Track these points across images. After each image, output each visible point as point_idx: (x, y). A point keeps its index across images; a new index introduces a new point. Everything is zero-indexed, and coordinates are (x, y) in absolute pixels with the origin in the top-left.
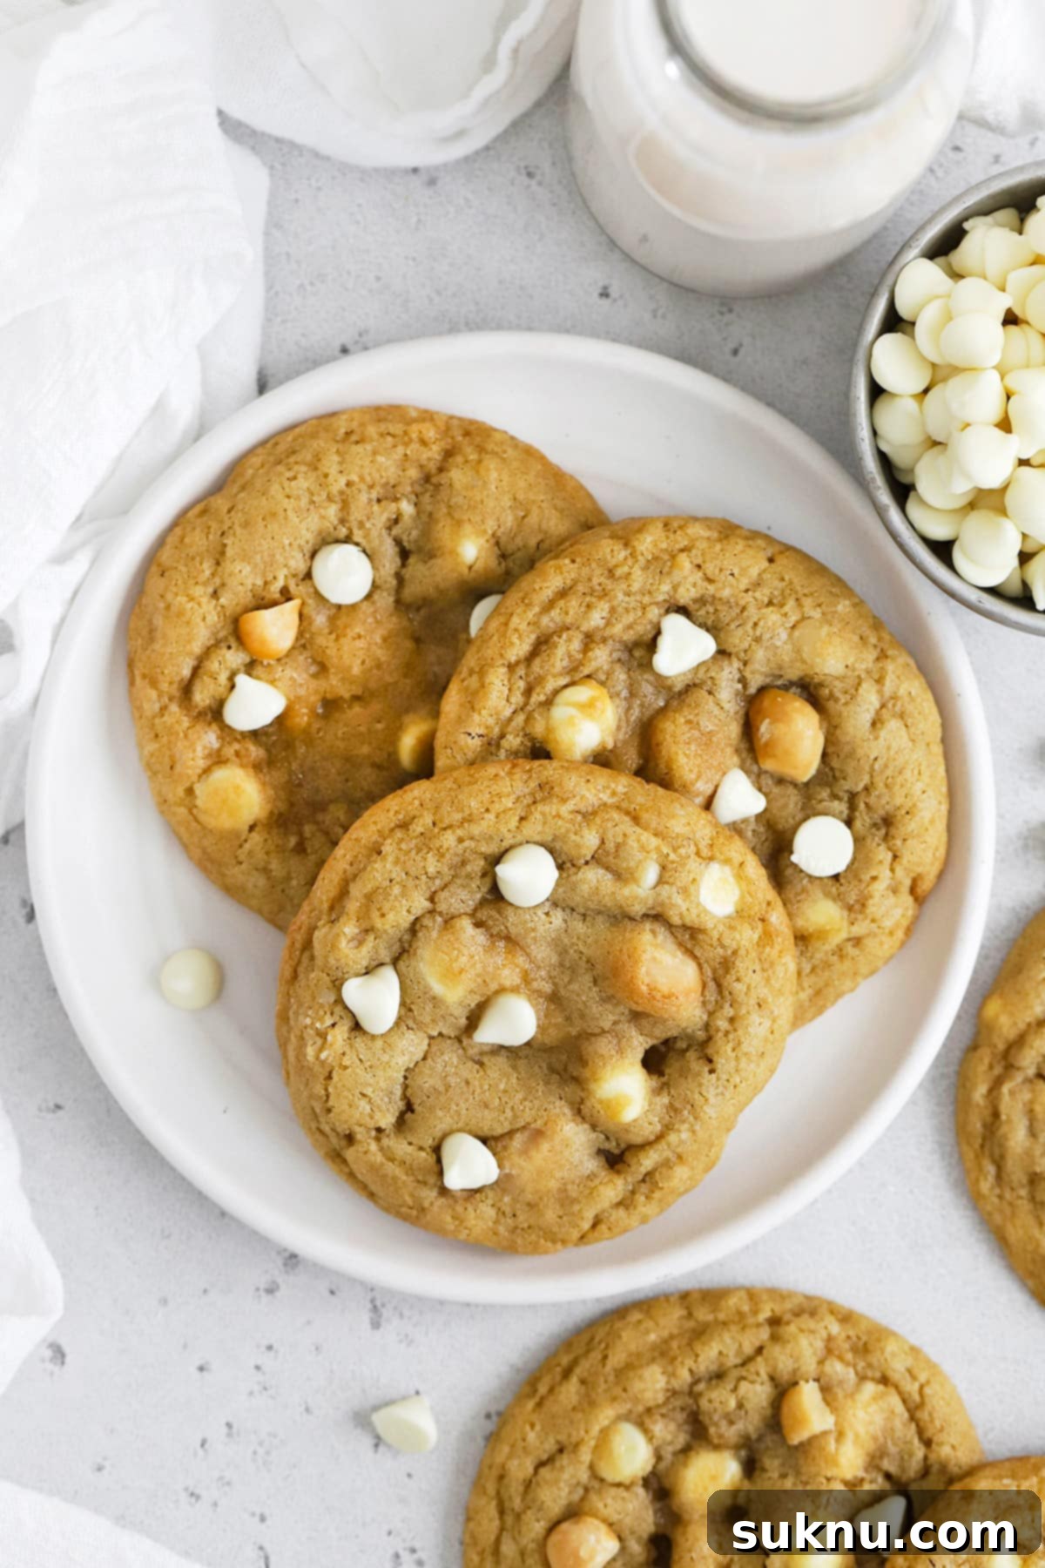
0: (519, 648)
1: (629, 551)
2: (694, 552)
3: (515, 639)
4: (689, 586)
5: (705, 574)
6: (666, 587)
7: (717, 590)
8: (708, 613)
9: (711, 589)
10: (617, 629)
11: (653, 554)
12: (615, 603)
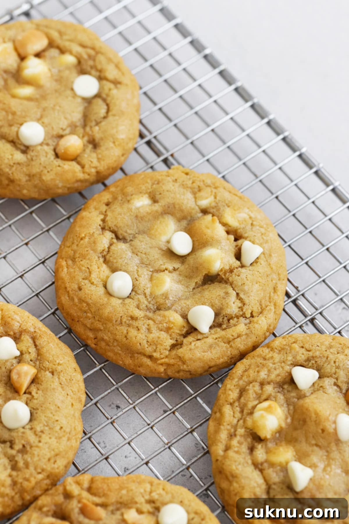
0: (233, 395)
1: (270, 349)
2: (298, 342)
3: (230, 392)
4: (300, 355)
5: (306, 349)
6: (290, 358)
7: (313, 353)
8: (313, 364)
9: (311, 354)
10: (273, 377)
11: (281, 347)
12: (269, 368)
